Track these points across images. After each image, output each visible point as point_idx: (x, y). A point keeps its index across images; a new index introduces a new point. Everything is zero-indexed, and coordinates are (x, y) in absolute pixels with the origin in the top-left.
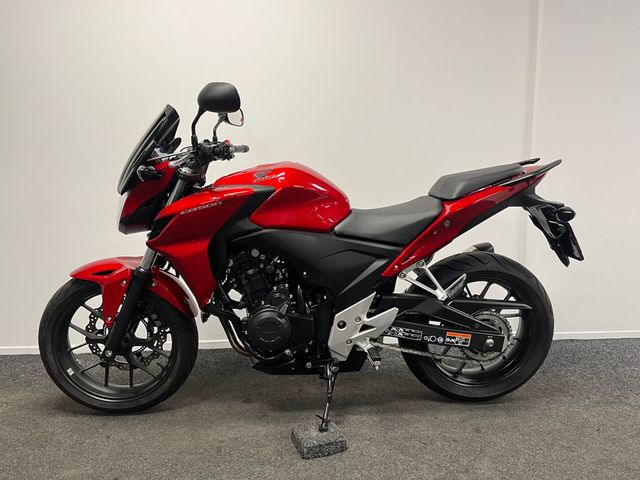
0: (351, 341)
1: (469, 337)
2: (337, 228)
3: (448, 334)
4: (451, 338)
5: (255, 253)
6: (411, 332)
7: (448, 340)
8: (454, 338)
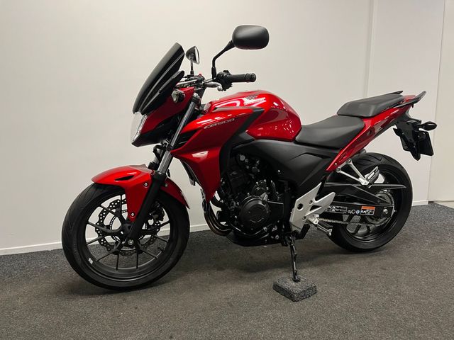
0: (305, 217)
1: (374, 209)
2: (297, 138)
3: (363, 208)
4: (364, 210)
5: (242, 158)
6: (340, 208)
7: (362, 211)
8: (365, 210)
